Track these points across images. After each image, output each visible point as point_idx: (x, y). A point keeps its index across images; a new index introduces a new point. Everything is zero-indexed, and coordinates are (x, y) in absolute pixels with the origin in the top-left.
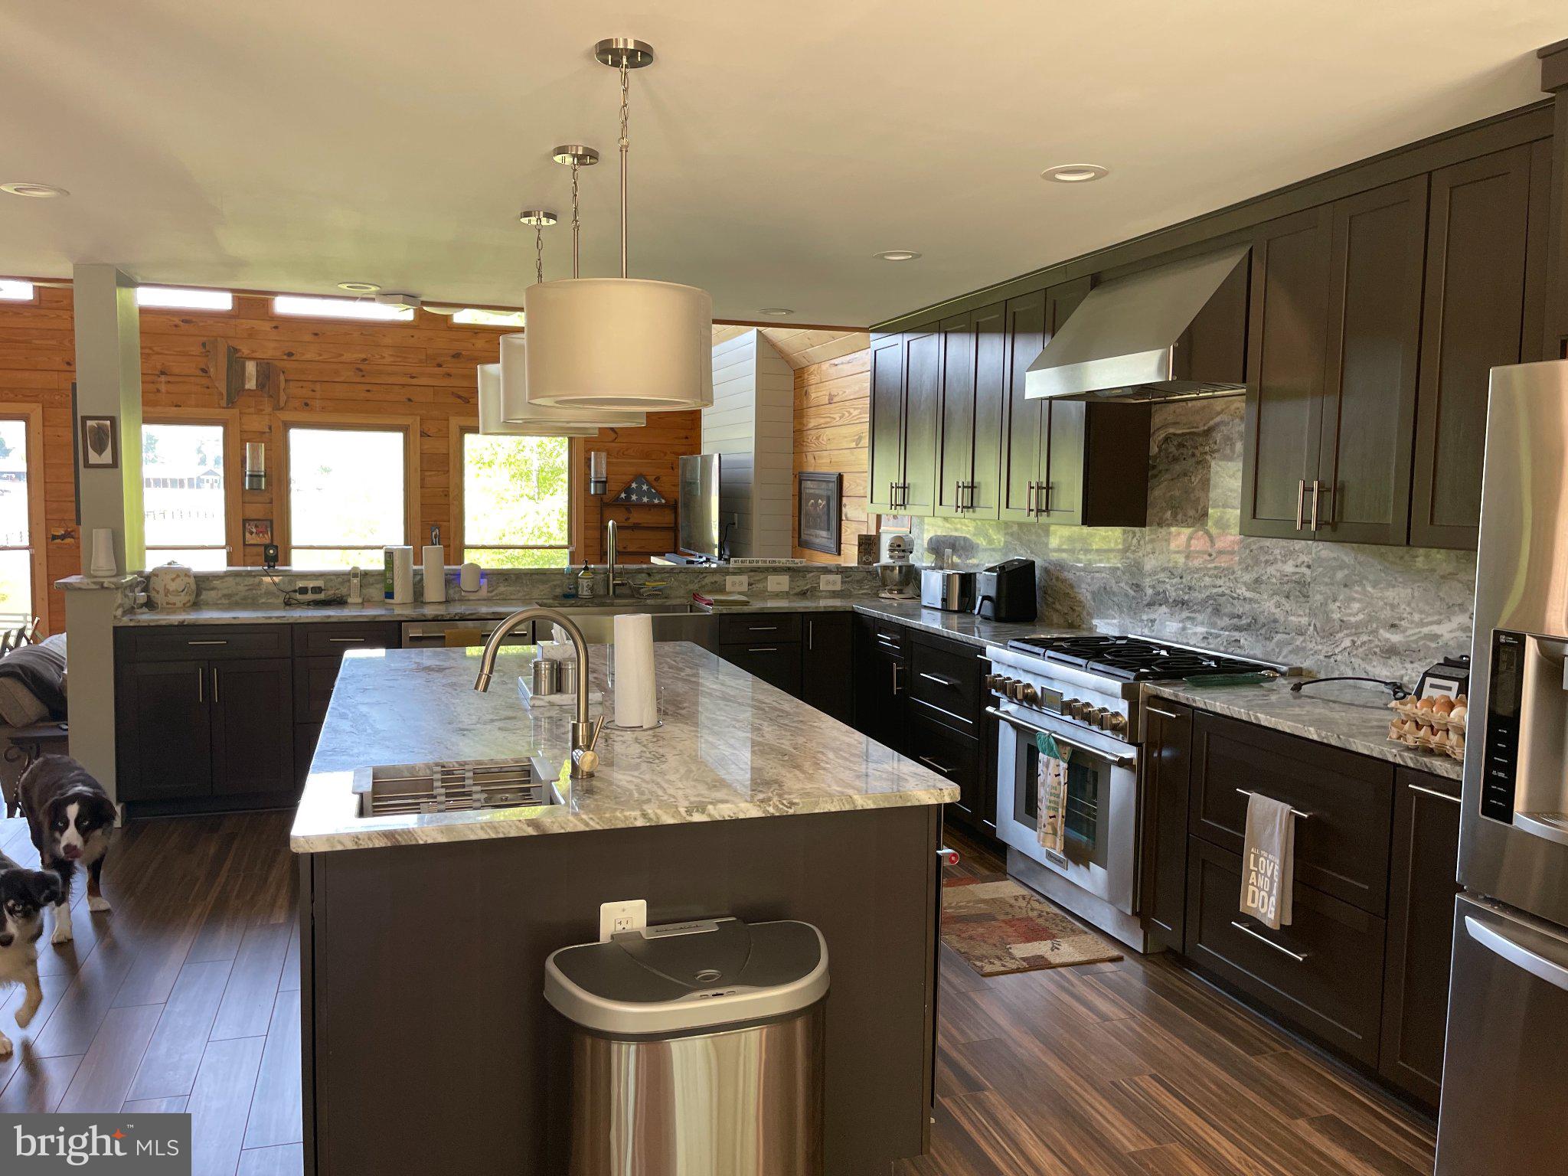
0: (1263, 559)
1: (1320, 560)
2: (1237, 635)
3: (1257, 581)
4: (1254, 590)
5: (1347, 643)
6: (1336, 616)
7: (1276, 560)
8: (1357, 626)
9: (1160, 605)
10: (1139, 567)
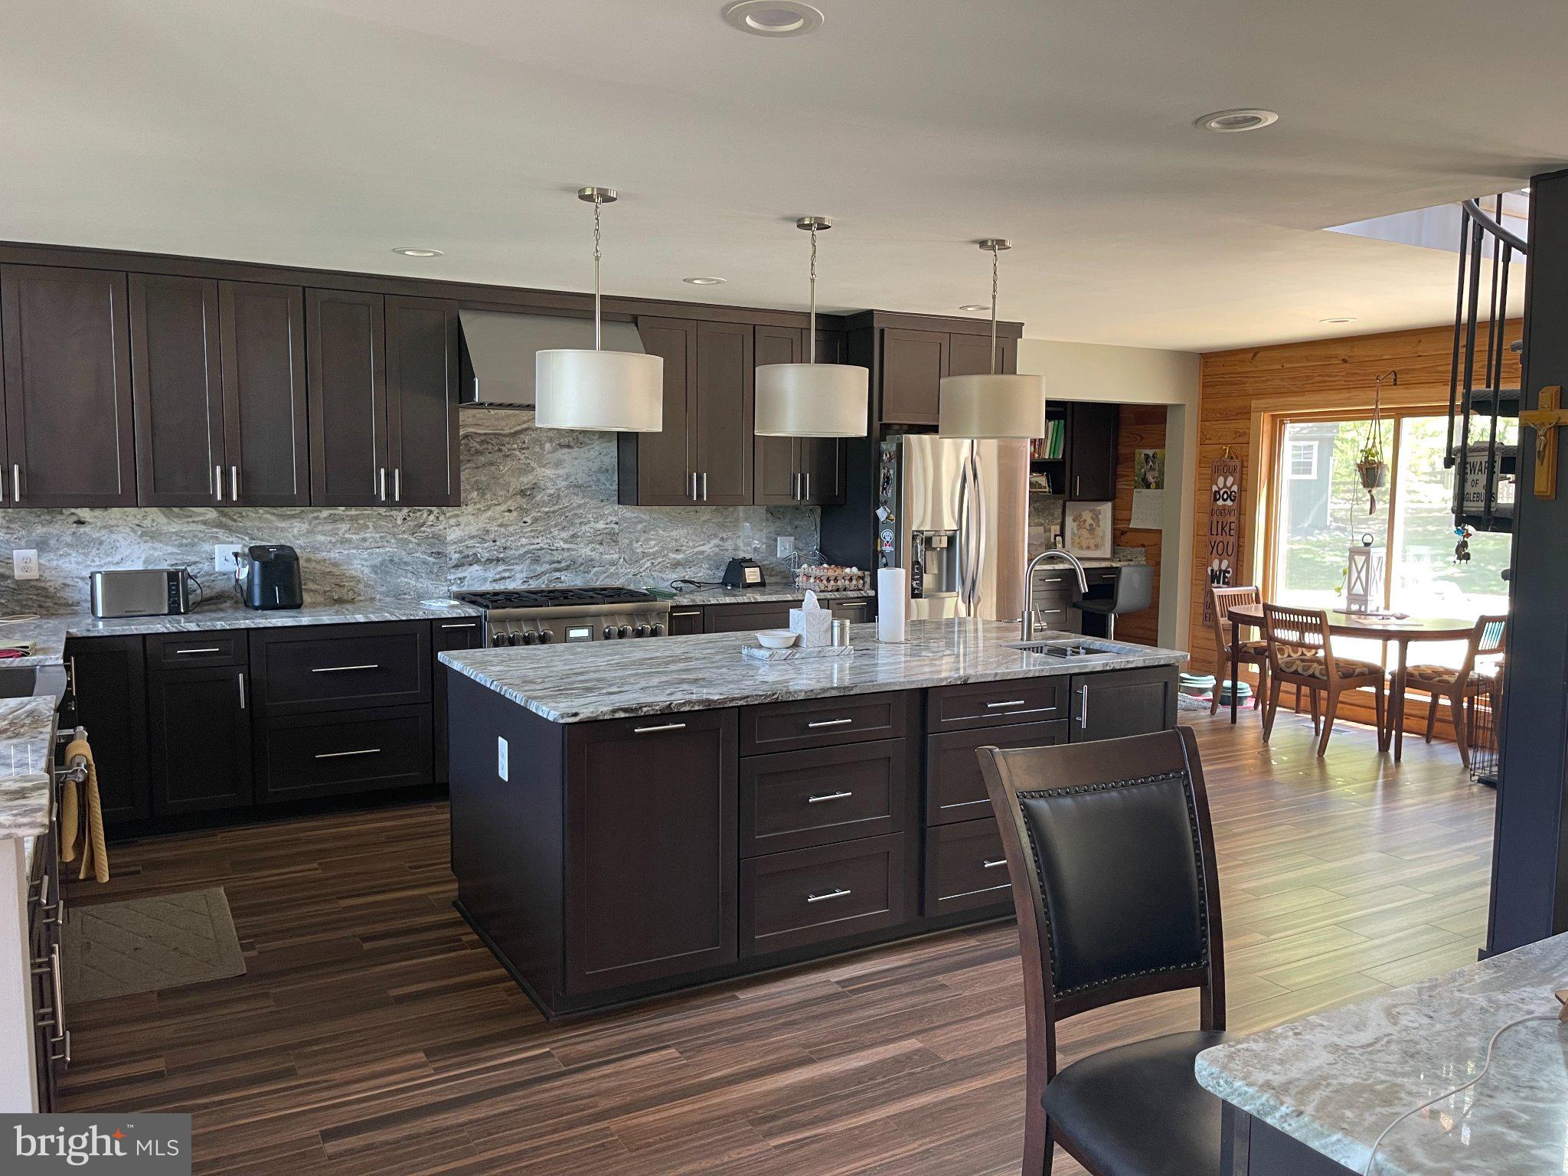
0: (578, 521)
1: (624, 519)
2: (557, 574)
3: (573, 536)
4: (571, 543)
5: (648, 564)
6: (639, 550)
7: (589, 522)
8: (654, 554)
9: (471, 565)
10: (439, 538)
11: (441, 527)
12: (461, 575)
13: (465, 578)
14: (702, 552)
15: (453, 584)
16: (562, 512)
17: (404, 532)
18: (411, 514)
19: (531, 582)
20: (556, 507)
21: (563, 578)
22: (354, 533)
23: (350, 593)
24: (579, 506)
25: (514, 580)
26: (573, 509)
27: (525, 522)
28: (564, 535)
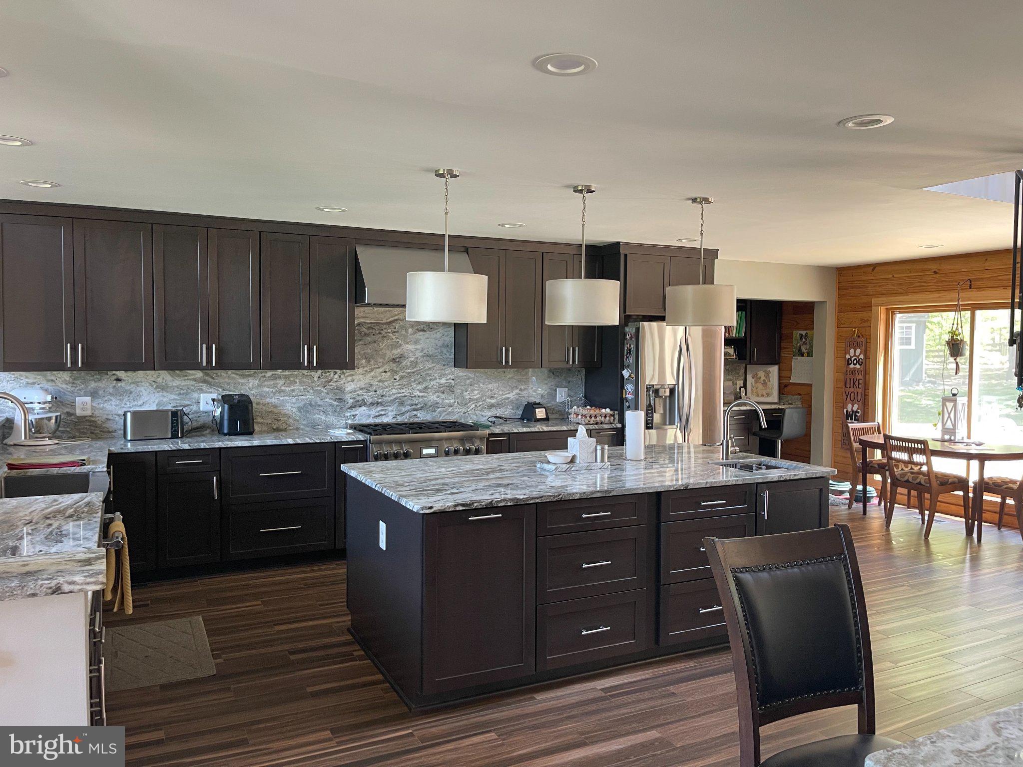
0: (428, 378)
1: (458, 377)
2: (415, 413)
3: (425, 388)
4: (424, 392)
5: (473, 406)
6: (467, 397)
7: (436, 379)
8: (477, 399)
9: (360, 406)
10: (341, 390)
11: (342, 382)
12: (354, 413)
13: (356, 415)
14: (508, 398)
15: (349, 419)
16: (418, 373)
17: (318, 386)
18: (323, 374)
19: (398, 417)
20: (415, 370)
21: (418, 415)
22: (287, 387)
23: (284, 425)
24: (430, 369)
25: (388, 416)
26: (425, 371)
27: (395, 379)
28: (420, 387)
